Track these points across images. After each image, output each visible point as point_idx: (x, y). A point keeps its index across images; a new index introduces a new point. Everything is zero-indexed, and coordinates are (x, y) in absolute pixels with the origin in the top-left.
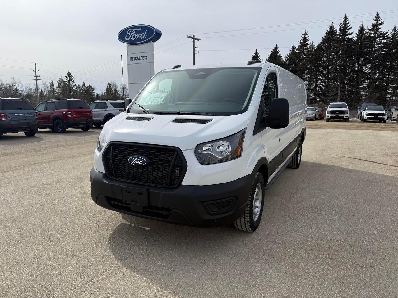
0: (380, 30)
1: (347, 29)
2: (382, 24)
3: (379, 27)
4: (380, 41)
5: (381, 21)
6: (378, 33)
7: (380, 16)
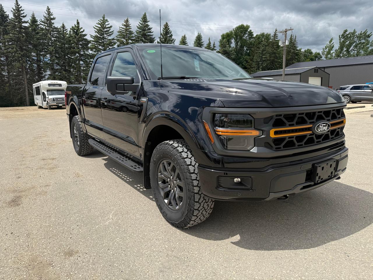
0: (53, 25)
1: (22, 17)
2: (54, 19)
3: (53, 21)
4: (55, 35)
5: (53, 16)
6: (52, 27)
7: (51, 11)
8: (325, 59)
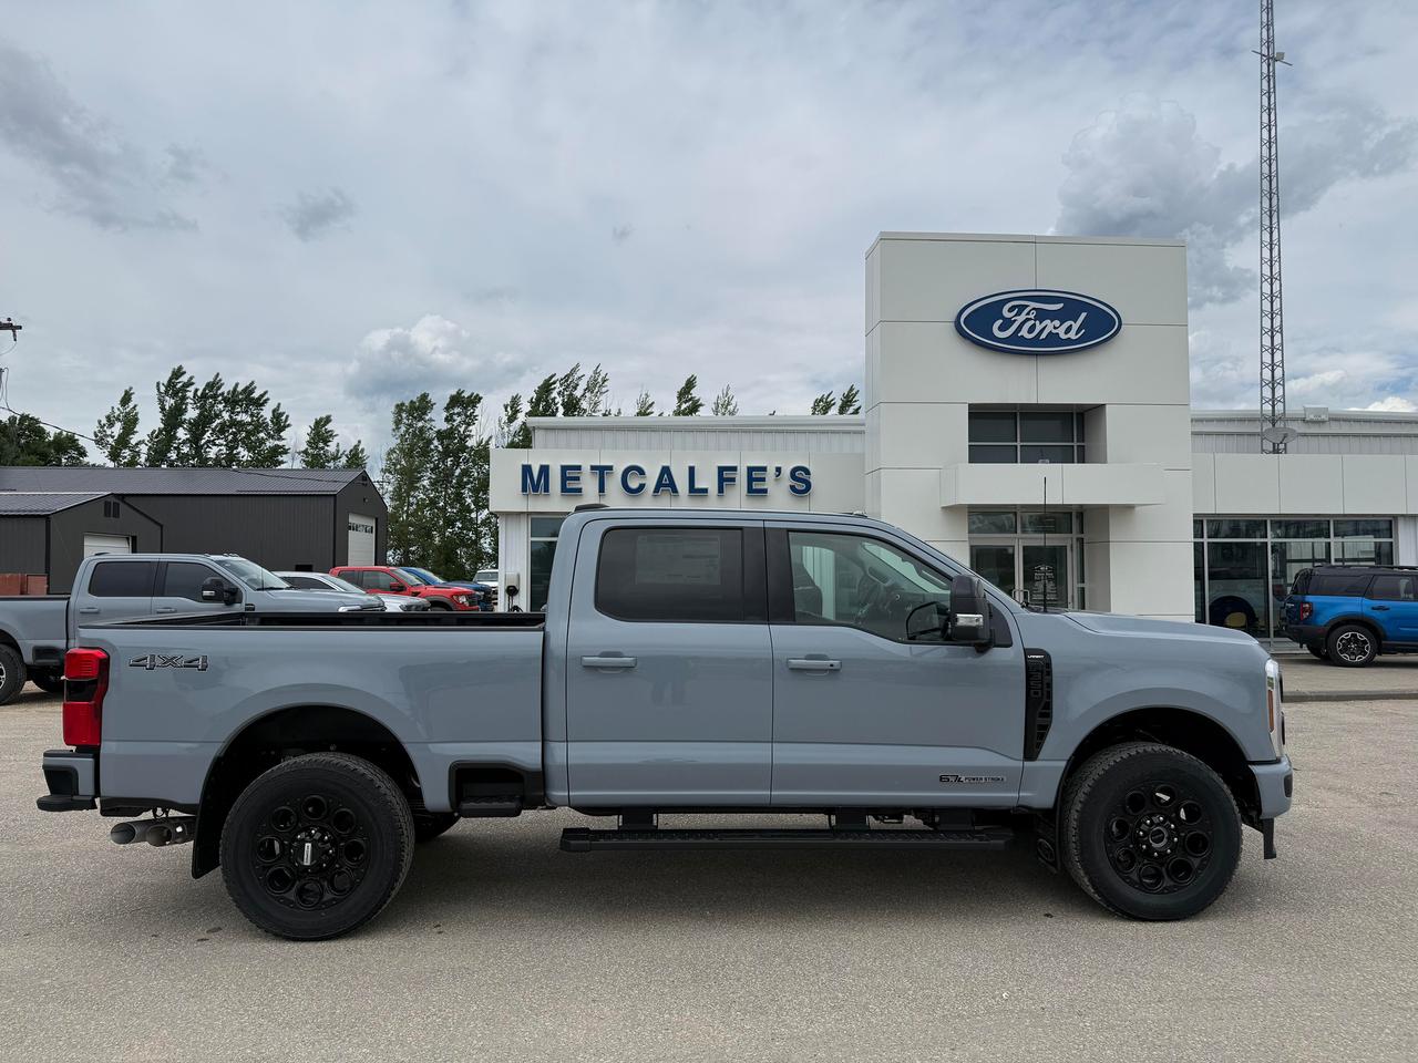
8: (111, 464)
